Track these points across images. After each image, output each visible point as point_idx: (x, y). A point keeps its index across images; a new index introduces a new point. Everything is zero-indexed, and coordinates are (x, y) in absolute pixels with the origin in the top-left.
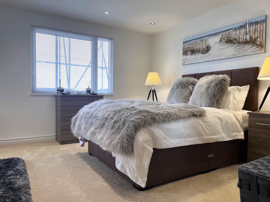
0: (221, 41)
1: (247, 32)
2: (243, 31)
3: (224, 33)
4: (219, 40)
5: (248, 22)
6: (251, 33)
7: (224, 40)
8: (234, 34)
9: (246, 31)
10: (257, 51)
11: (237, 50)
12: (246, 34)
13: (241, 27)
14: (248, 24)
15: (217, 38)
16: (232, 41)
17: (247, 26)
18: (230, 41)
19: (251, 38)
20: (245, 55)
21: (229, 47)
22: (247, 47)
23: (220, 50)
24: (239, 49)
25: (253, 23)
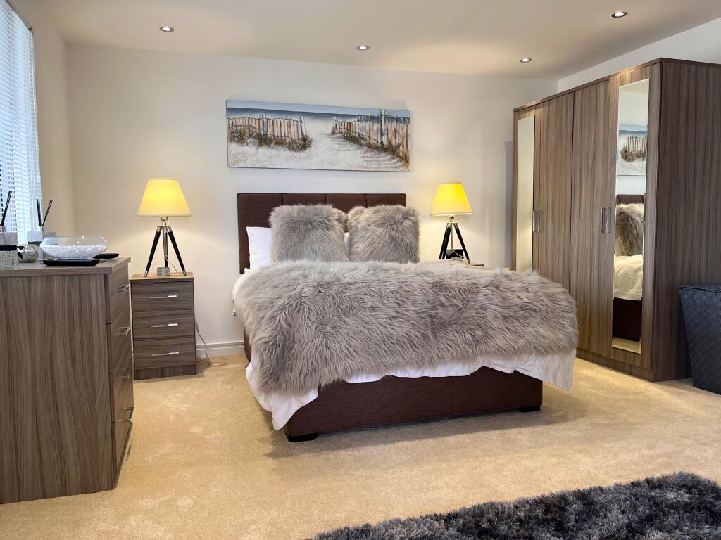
0: (333, 133)
1: (383, 131)
2: (376, 126)
3: (340, 120)
4: (330, 131)
5: (383, 114)
6: (389, 134)
7: (339, 132)
8: (360, 128)
9: (381, 129)
10: (400, 167)
11: (367, 159)
12: (382, 134)
13: (373, 119)
14: (384, 117)
15: (328, 126)
16: (358, 139)
17: (383, 120)
18: (352, 138)
19: (390, 142)
20: (381, 170)
21: (351, 150)
22: (384, 158)
23: (335, 152)
24: (371, 157)
25: (393, 118)
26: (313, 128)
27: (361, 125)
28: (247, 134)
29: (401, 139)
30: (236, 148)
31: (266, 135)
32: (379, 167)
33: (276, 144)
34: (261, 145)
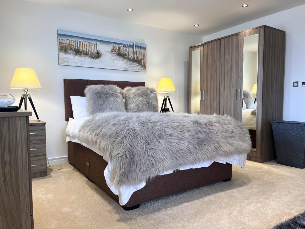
0: (112, 51)
1: (135, 52)
2: (131, 49)
3: (115, 45)
4: (110, 50)
5: (135, 44)
6: (137, 54)
7: (115, 51)
8: (124, 50)
9: (134, 51)
10: (142, 70)
11: (127, 65)
12: (134, 54)
13: (130, 46)
14: (135, 46)
15: (109, 48)
16: (123, 55)
17: (134, 47)
18: (121, 55)
19: (137, 58)
20: (134, 70)
21: (120, 60)
22: (135, 65)
23: (113, 60)
24: (129, 64)
25: (139, 47)
26: (102, 48)
27: (125, 48)
28: (69, 48)
29: (142, 57)
30: (62, 55)
31: (79, 50)
32: (133, 69)
33: (84, 54)
34: (76, 54)
